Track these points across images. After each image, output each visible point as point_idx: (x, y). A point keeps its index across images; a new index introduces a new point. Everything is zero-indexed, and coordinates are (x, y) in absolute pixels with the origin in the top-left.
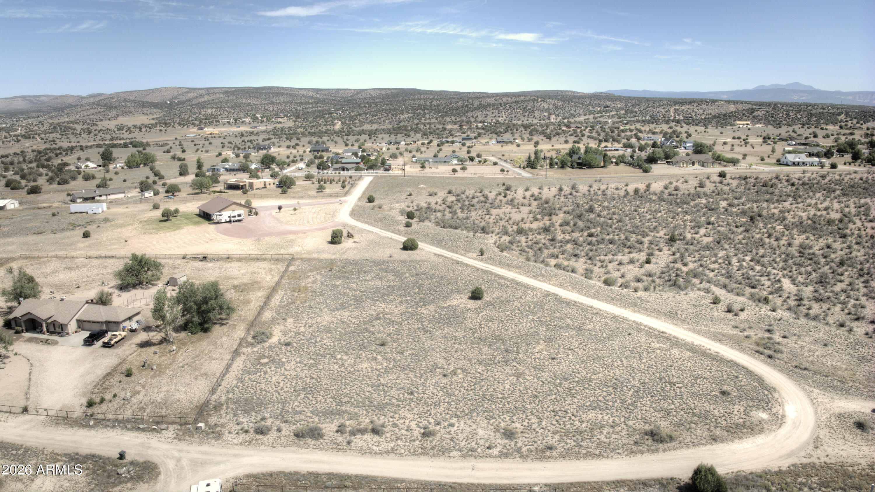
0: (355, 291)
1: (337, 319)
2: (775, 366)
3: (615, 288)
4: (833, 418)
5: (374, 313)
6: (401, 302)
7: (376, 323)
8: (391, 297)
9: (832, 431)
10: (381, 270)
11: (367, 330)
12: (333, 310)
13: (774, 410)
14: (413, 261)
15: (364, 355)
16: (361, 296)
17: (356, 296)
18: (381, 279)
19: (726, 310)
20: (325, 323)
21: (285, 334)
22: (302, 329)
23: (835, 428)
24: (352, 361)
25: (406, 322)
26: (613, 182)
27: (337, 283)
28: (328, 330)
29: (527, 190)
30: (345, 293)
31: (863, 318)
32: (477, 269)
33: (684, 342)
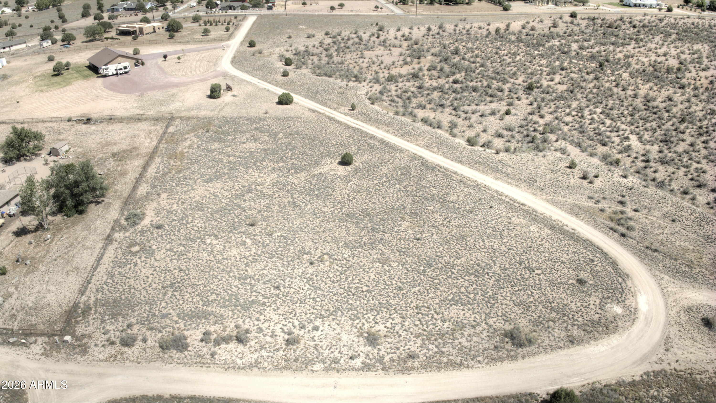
0: (229, 156)
1: (210, 193)
2: (628, 247)
3: (478, 148)
4: (682, 312)
5: (247, 184)
6: (273, 169)
7: (248, 196)
8: (264, 163)
9: (681, 329)
10: (256, 129)
11: (238, 206)
12: (207, 182)
13: (628, 302)
14: (288, 118)
15: (233, 238)
16: (235, 163)
17: (230, 163)
18: (256, 140)
19: (582, 176)
20: (198, 198)
21: (157, 213)
22: (175, 207)
23: (684, 325)
24: (222, 247)
25: (277, 195)
26: (477, 21)
27: (213, 147)
28: (200, 207)
29: (398, 30)
30: (219, 159)
31: (705, 185)
32: (349, 127)
33: (542, 217)
